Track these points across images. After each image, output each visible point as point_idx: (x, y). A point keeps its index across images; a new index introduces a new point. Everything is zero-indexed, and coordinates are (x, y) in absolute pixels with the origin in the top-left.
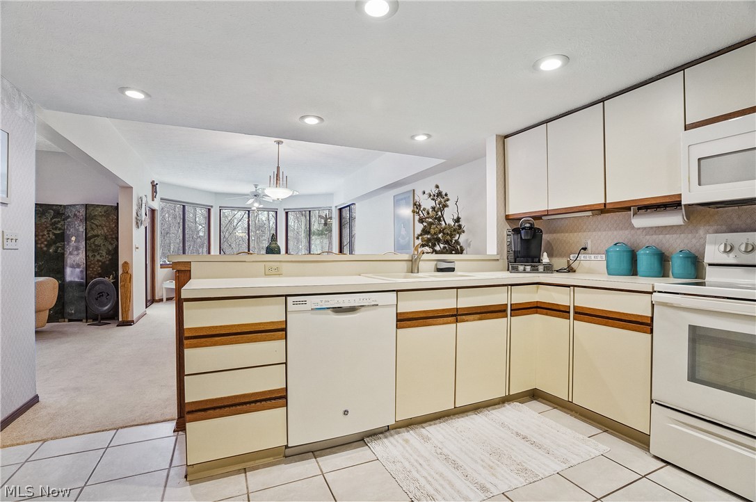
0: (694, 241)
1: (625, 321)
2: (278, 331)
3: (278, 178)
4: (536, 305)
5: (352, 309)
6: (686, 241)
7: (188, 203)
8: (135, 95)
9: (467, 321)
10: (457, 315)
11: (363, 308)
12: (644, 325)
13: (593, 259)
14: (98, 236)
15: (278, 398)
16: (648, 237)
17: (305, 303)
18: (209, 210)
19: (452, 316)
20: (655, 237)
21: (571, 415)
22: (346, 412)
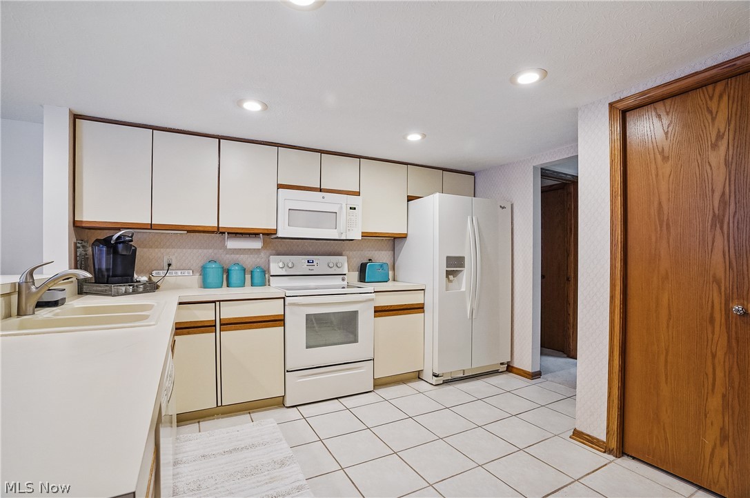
0: (258, 260)
1: (264, 321)
6: (254, 260)
12: (279, 321)
13: (180, 274)
16: (228, 256)
20: (233, 256)
21: (218, 418)
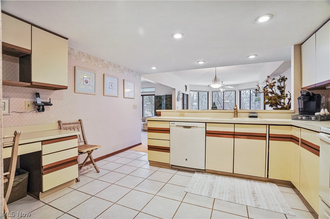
2: (167, 131)
3: (216, 80)
4: (290, 137)
5: (189, 127)
7: (200, 91)
8: (154, 68)
9: (240, 138)
10: (234, 135)
11: (192, 127)
14: (168, 104)
15: (167, 150)
17: (174, 124)
18: (208, 93)
19: (233, 135)
22: (186, 160)
